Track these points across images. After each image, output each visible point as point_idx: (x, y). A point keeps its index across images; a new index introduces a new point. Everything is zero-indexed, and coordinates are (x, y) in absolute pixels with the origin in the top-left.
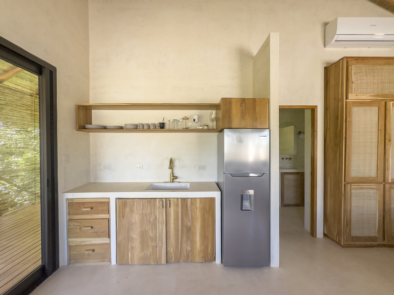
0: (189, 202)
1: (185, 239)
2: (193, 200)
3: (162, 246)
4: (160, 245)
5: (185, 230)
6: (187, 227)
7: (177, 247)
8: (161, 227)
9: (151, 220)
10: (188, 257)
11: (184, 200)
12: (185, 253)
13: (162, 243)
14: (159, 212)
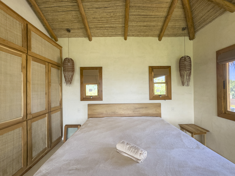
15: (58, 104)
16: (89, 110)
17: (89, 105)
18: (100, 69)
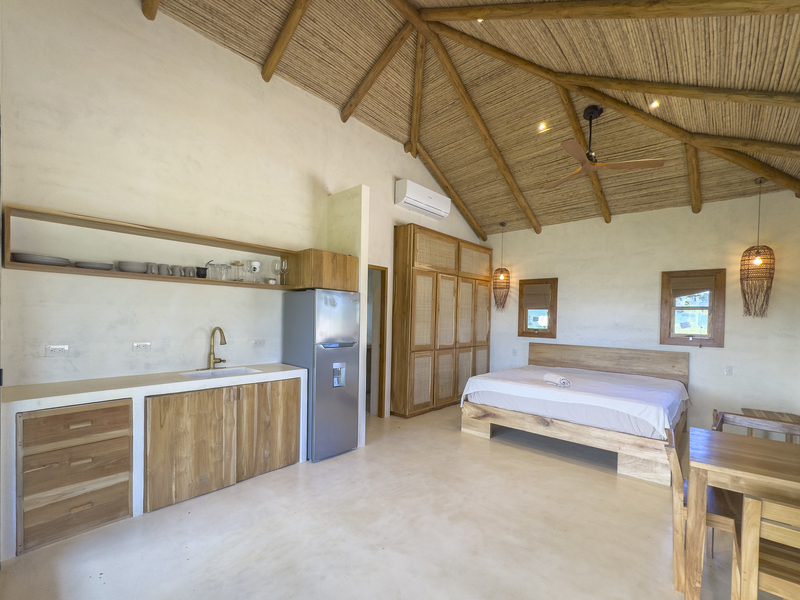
0: (269, 387)
1: (262, 441)
2: (274, 383)
3: (230, 458)
4: (228, 457)
5: (262, 427)
6: (265, 422)
7: (251, 455)
8: (229, 430)
9: (214, 423)
10: (266, 464)
11: (262, 385)
12: (262, 461)
13: (231, 454)
14: (226, 408)
15: (485, 339)
16: (530, 351)
17: (531, 345)
18: (553, 283)
